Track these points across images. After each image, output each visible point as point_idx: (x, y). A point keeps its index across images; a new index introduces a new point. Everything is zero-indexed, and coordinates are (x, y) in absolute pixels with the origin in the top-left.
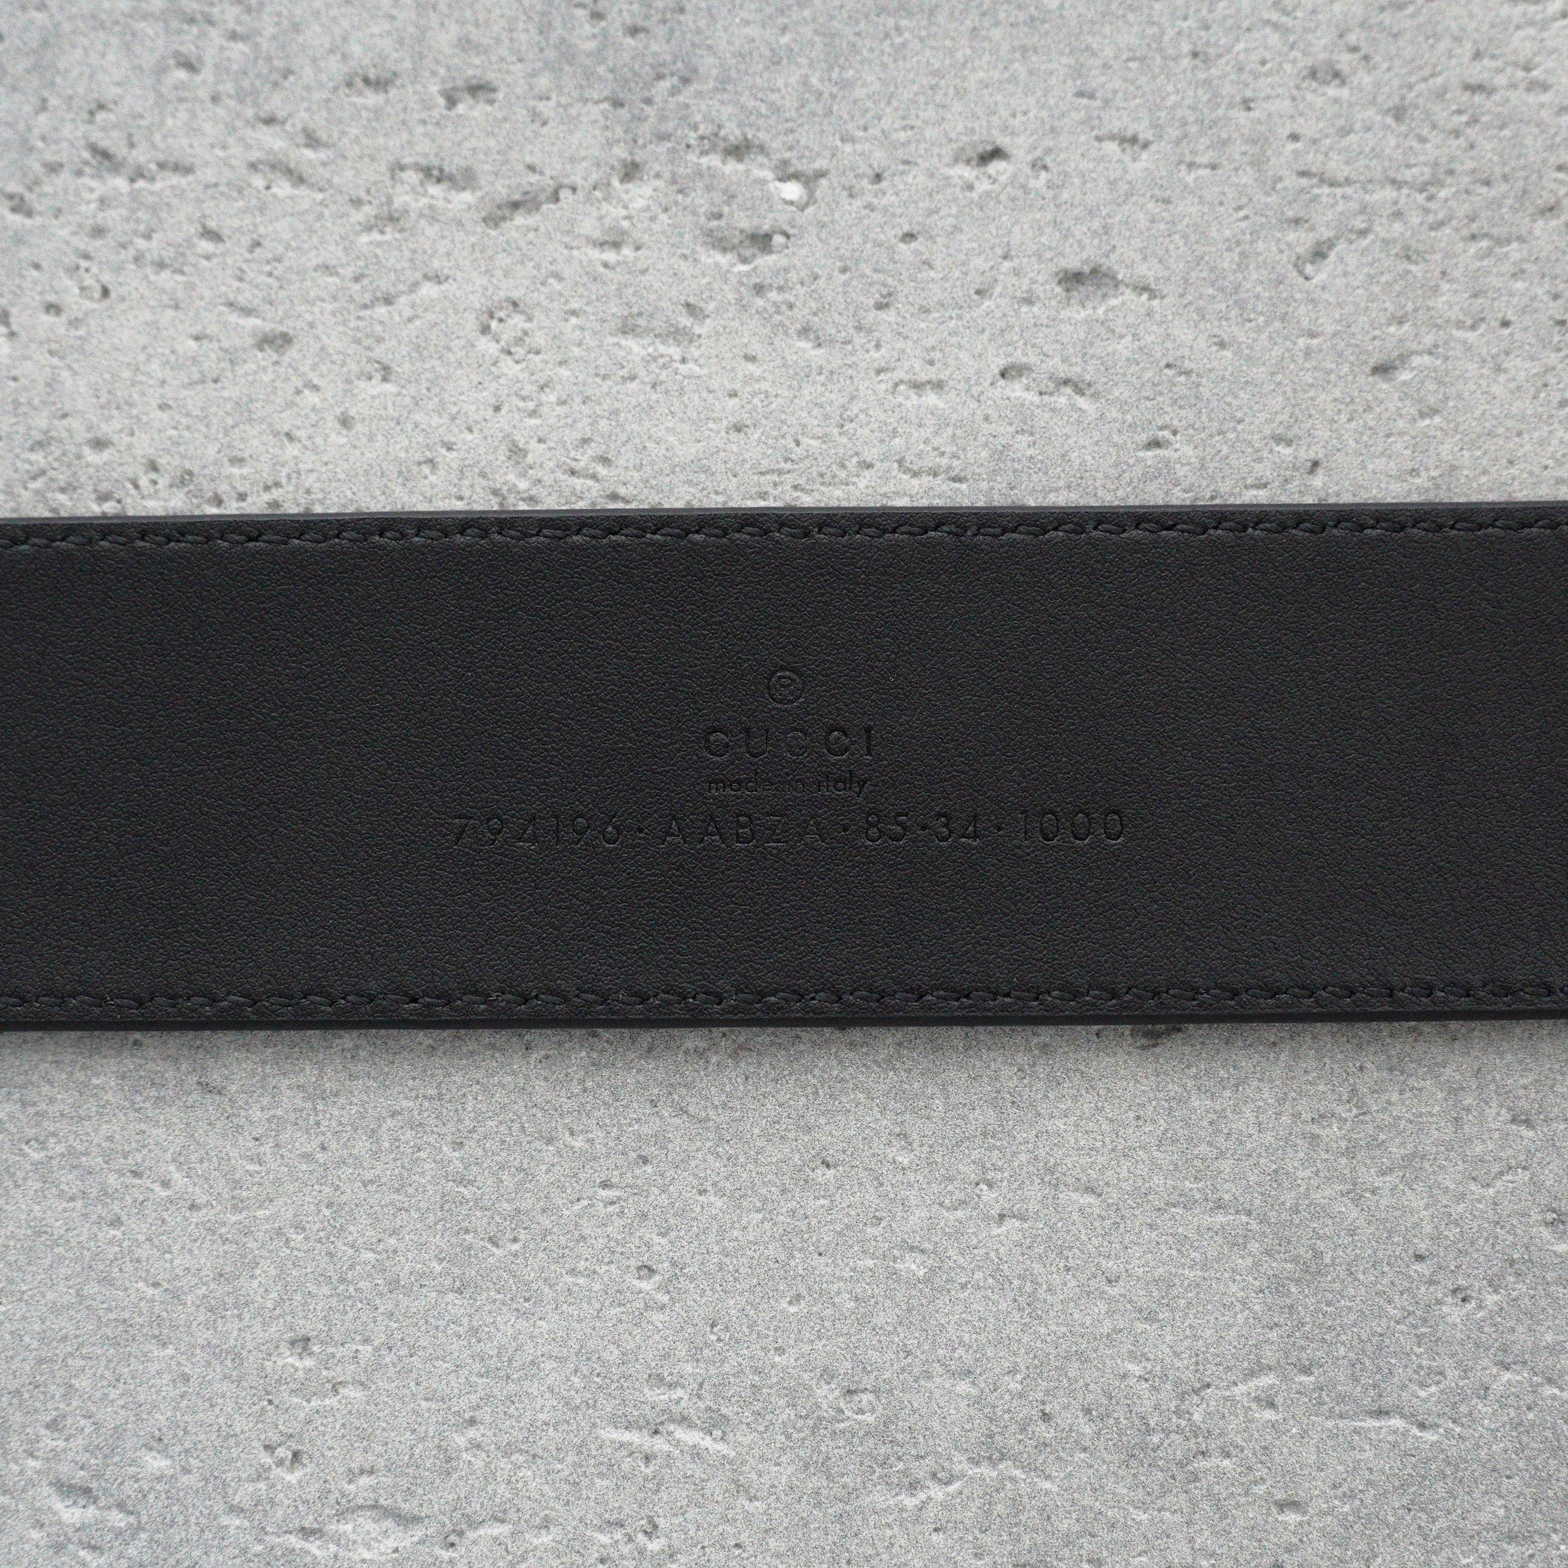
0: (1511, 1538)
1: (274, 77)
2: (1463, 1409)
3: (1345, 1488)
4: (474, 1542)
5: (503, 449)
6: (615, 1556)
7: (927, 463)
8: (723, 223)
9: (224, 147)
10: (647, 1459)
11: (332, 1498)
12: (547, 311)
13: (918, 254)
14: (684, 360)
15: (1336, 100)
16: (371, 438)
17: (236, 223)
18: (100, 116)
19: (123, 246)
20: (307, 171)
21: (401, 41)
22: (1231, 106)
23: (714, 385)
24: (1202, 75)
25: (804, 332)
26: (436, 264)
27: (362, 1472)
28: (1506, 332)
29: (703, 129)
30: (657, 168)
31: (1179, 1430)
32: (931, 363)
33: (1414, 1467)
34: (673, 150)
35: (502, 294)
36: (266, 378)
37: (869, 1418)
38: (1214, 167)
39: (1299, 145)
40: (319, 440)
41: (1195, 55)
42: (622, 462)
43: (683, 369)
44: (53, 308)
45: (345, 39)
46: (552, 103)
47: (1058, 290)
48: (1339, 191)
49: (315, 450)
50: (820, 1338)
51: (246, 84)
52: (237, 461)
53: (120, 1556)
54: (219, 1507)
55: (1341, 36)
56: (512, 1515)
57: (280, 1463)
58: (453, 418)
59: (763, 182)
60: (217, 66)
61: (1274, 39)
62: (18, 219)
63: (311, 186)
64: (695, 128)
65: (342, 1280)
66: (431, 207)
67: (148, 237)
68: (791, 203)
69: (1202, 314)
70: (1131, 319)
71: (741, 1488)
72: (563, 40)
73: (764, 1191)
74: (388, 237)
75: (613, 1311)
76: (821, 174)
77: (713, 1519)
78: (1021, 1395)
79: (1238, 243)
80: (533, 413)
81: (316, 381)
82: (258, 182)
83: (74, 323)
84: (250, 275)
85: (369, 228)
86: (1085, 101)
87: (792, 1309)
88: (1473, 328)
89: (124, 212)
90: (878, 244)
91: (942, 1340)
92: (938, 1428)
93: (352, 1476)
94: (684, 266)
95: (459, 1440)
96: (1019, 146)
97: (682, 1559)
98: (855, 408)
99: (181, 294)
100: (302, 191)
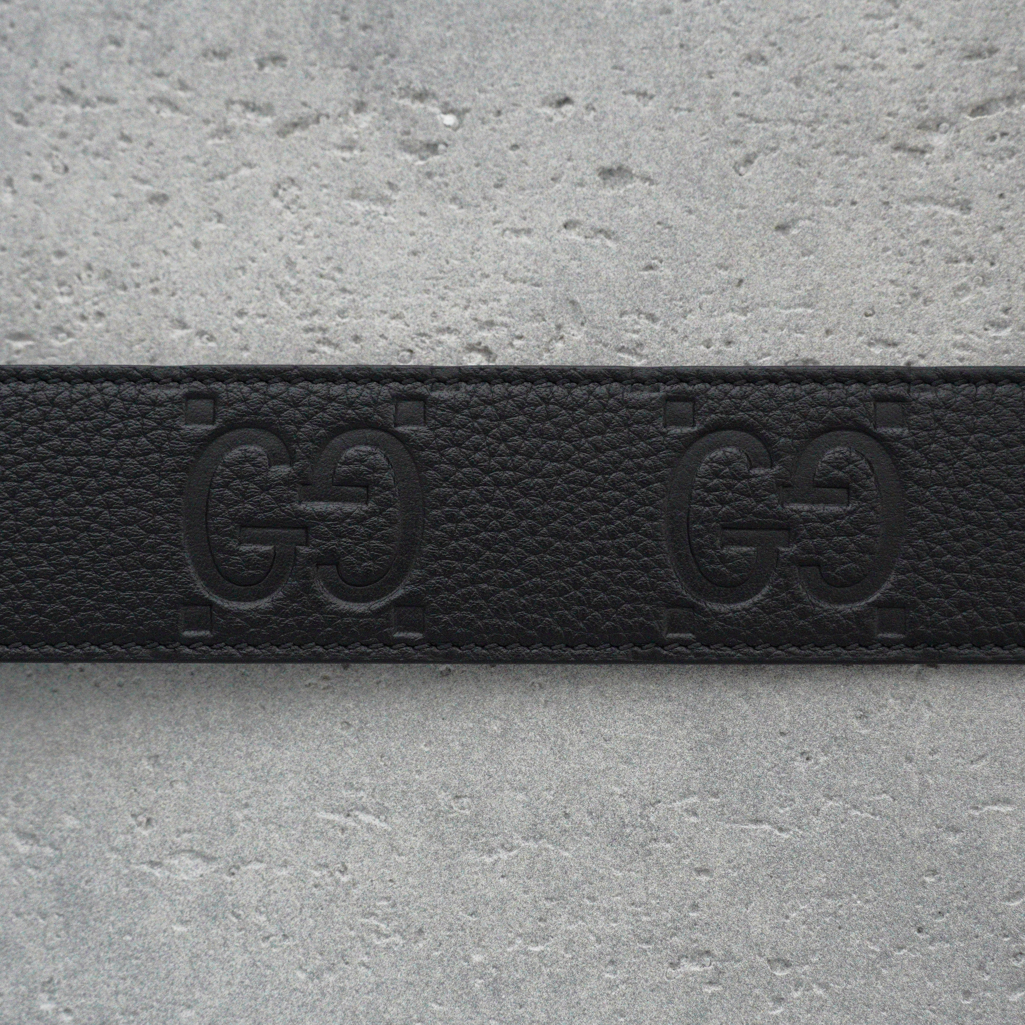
0: (829, 895)
1: (164, 50)
2: (804, 821)
3: (735, 863)
4: (245, 873)
5: (283, 262)
6: (323, 883)
7: (520, 275)
8: (410, 137)
9: (134, 89)
10: (343, 830)
11: (167, 846)
12: (310, 185)
13: (518, 156)
14: (386, 214)
15: (762, 73)
16: (210, 253)
17: (139, 132)
18: (67, 71)
19: (77, 143)
20: (180, 104)
21: (234, 31)
22: (700, 76)
23: (402, 228)
24: (685, 58)
25: (454, 199)
26: (249, 157)
27: (185, 831)
28: (854, 207)
29: (402, 84)
30: (374, 105)
31: (642, 826)
32: (525, 219)
33: (775, 852)
34: (384, 96)
35: (285, 175)
36: (153, 219)
37: (467, 812)
38: (689, 110)
39: (739, 99)
40: (181, 255)
41: (682, 46)
42: (349, 271)
43: (385, 219)
44: (37, 177)
45: (203, 30)
46: (317, 68)
47: (598, 178)
48: (760, 125)
49: (179, 260)
50: (441, 766)
51: (147, 54)
52: (135, 265)
53: (50, 873)
54: (105, 848)
55: (766, 36)
56: (267, 859)
57: (139, 824)
58: (256, 244)
59: (433, 115)
60: (132, 44)
61: (727, 37)
62: (18, 128)
63: (182, 112)
64: (397, 83)
65: (177, 724)
66: (248, 125)
67: (91, 138)
68: (449, 126)
69: (679, 194)
70: (638, 196)
71: (394, 848)
72: (324, 32)
73: (413, 682)
74: (223, 142)
75: (326, 747)
76: (467, 110)
77: (378, 865)
78: (553, 802)
79: (702, 154)
80: (300, 242)
81: (181, 221)
82: (153, 109)
83: (49, 186)
84: (146, 161)
85: (213, 136)
86: (618, 72)
87: (426, 749)
88: (835, 205)
89: (78, 124)
90: (497, 151)
91: (509, 769)
92: (505, 819)
93: (179, 833)
94: (387, 161)
95: (239, 815)
96: (579, 97)
97: (360, 887)
98: (480, 243)
99: (108, 171)
100: (177, 115)
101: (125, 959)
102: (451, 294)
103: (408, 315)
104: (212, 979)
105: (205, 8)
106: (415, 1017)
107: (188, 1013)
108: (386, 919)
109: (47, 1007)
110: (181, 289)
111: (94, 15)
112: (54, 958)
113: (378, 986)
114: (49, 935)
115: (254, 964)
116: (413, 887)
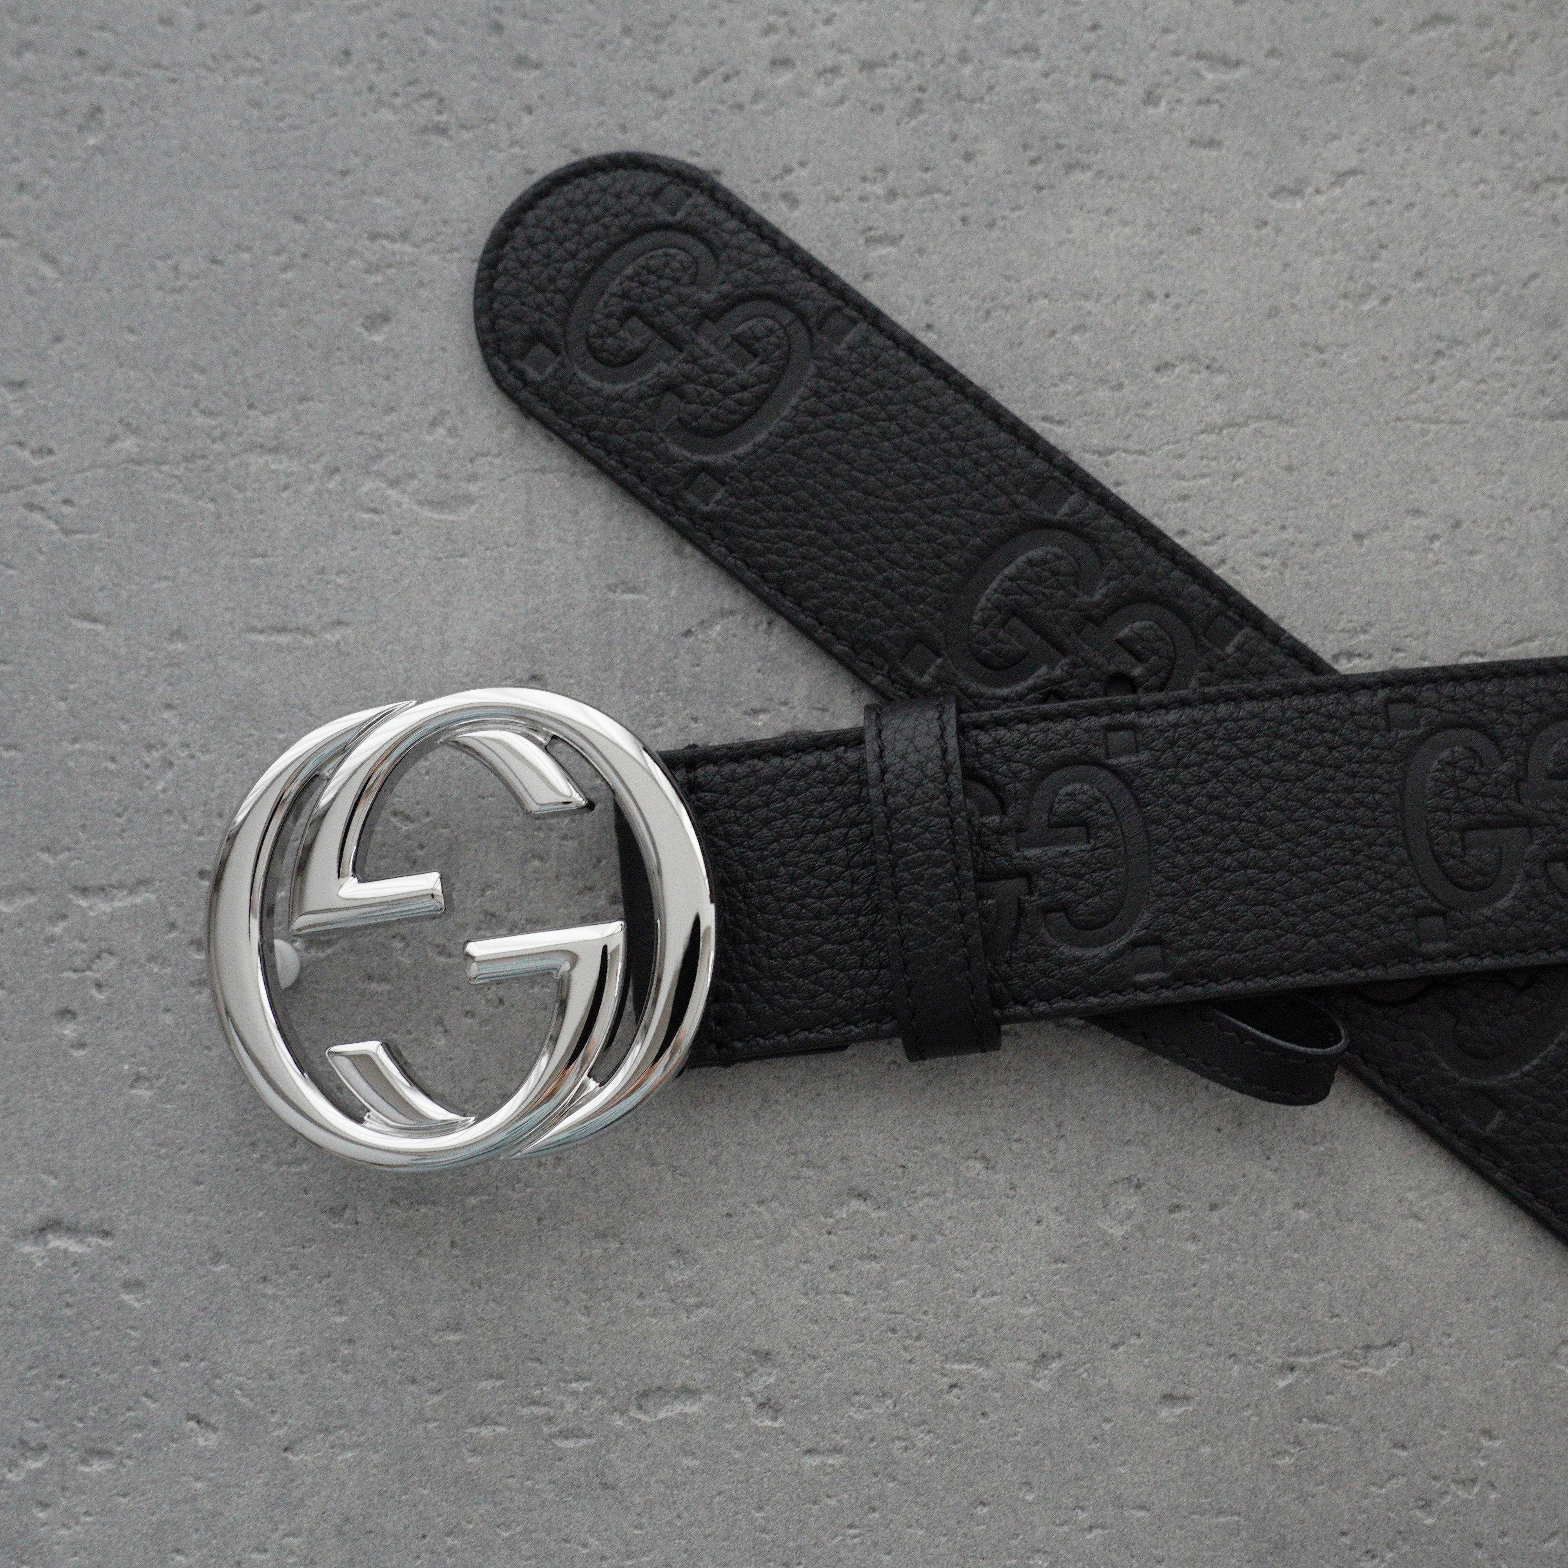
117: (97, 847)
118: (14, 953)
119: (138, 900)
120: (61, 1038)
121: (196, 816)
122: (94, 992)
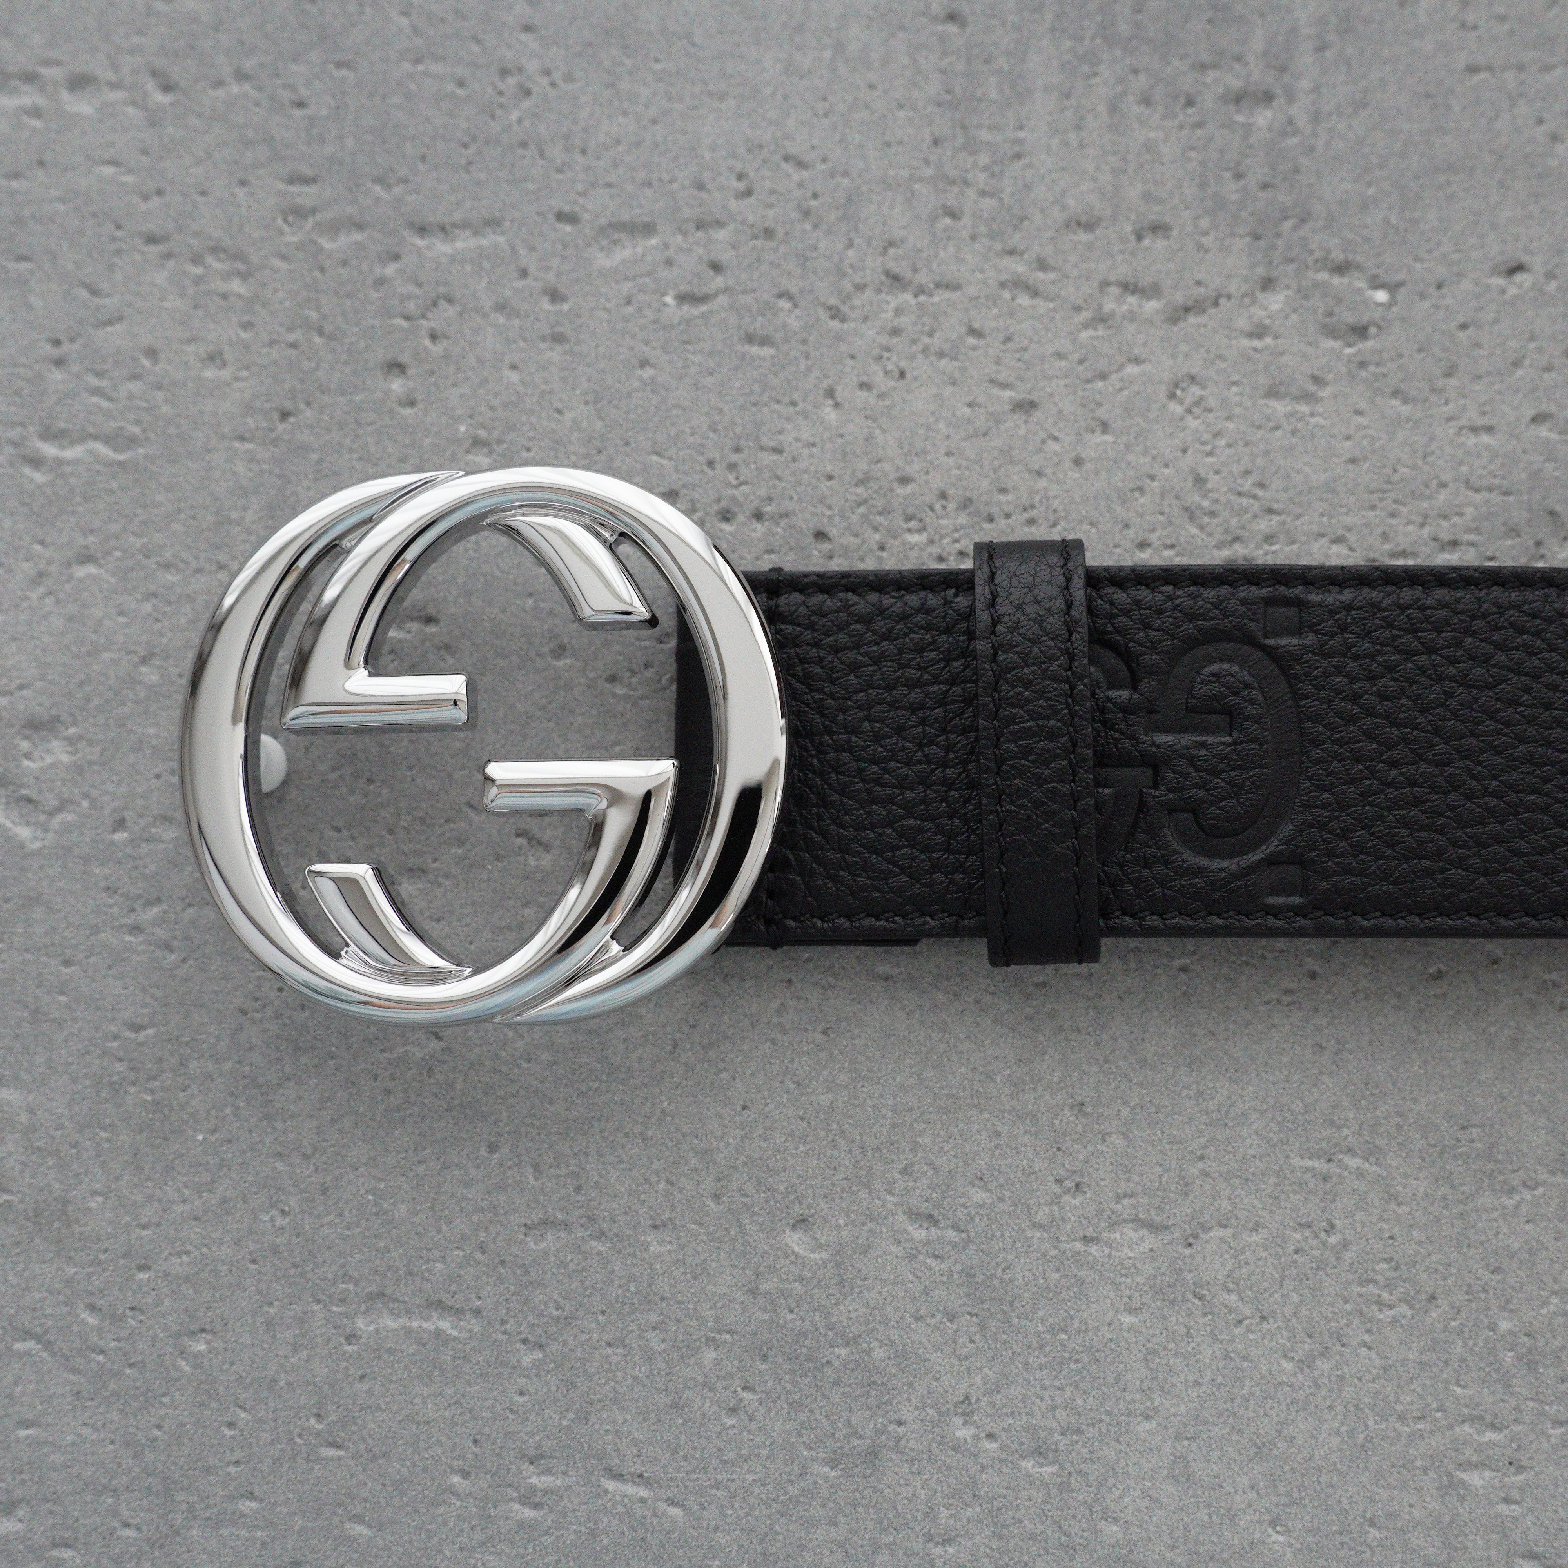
1: (1014, 222)
4: (1207, 1242)
5: (1190, 480)
6: (1306, 1247)
7: (1485, 483)
8: (1335, 319)
9: (982, 271)
10: (1326, 1179)
11: (1105, 1216)
12: (1216, 383)
13: (1469, 338)
14: (1313, 415)
16: (1097, 473)
17: (993, 324)
18: (892, 251)
19: (914, 342)
20: (1041, 288)
21: (1102, 196)
23: (1335, 431)
25: (1395, 393)
26: (1136, 351)
27: (1126, 1195)
29: (1318, 254)
30: (1287, 282)
32: (1484, 413)
34: (1297, 270)
35: (1185, 371)
36: (1022, 432)
37: (1479, 1145)
40: (1060, 476)
42: (1274, 486)
43: (1312, 420)
44: (864, 386)
45: (1063, 194)
46: (1211, 238)
49: (1058, 482)
50: (1442, 1090)
51: (994, 227)
52: (1003, 491)
53: (956, 1262)
54: (1026, 1225)
56: (1234, 1222)
57: (1067, 1191)
58: (1154, 458)
59: (1360, 291)
60: (973, 215)
62: (835, 324)
63: (1045, 298)
64: (1311, 253)
65: (1107, 1061)
66: (1130, 311)
67: (931, 334)
68: (1380, 305)
71: (1393, 1197)
72: (1216, 194)
73: (1398, 989)
74: (1100, 333)
75: (1296, 1077)
76: (1401, 284)
77: (1374, 1219)
80: (1210, 454)
81: (1056, 434)
82: (1006, 295)
83: (882, 396)
84: (1005, 360)
85: (1086, 326)
87: (1422, 1071)
89: (913, 318)
90: (1443, 332)
91: (1526, 1089)
92: (1526, 1151)
93: (1118, 1198)
94: (1309, 350)
95: (1193, 1171)
96: (1537, 262)
97: (1354, 1248)
98: (1433, 447)
99: (957, 375)
100: (1038, 301)
101: (1061, 1363)
102: (1404, 510)
103: (1352, 537)
104: (1174, 1380)
105: (1063, 169)
106: (1434, 1405)
107: (1147, 1426)
108: (1389, 1286)
109: (963, 1433)
110: (1066, 518)
111: (920, 180)
112: (969, 1369)
113: (1385, 1370)
114: (960, 1341)
115: (1227, 1357)
116: (1419, 1243)
117: (439, 181)
118: (336, 294)
119: (484, 242)
120: (387, 393)
121: (556, 152)
122: (427, 342)
